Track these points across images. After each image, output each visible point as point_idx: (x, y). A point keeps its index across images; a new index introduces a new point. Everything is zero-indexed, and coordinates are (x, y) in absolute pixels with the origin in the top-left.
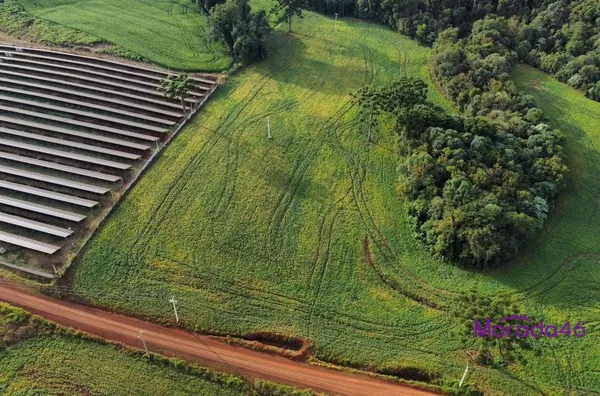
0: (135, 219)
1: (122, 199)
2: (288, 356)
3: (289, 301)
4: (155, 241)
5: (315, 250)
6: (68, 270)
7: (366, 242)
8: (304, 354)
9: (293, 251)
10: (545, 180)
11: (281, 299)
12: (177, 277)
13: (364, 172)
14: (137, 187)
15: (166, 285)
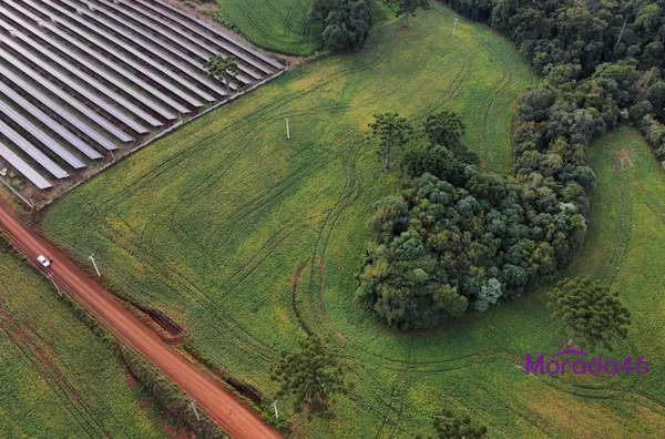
0: (122, 179)
1: (124, 158)
2: (161, 337)
3: (198, 292)
4: (124, 204)
5: (251, 256)
6: (46, 206)
7: (303, 265)
8: (176, 340)
9: (231, 251)
10: (518, 264)
11: (192, 287)
12: (122, 241)
13: (357, 198)
14: (141, 152)
15: (110, 244)
